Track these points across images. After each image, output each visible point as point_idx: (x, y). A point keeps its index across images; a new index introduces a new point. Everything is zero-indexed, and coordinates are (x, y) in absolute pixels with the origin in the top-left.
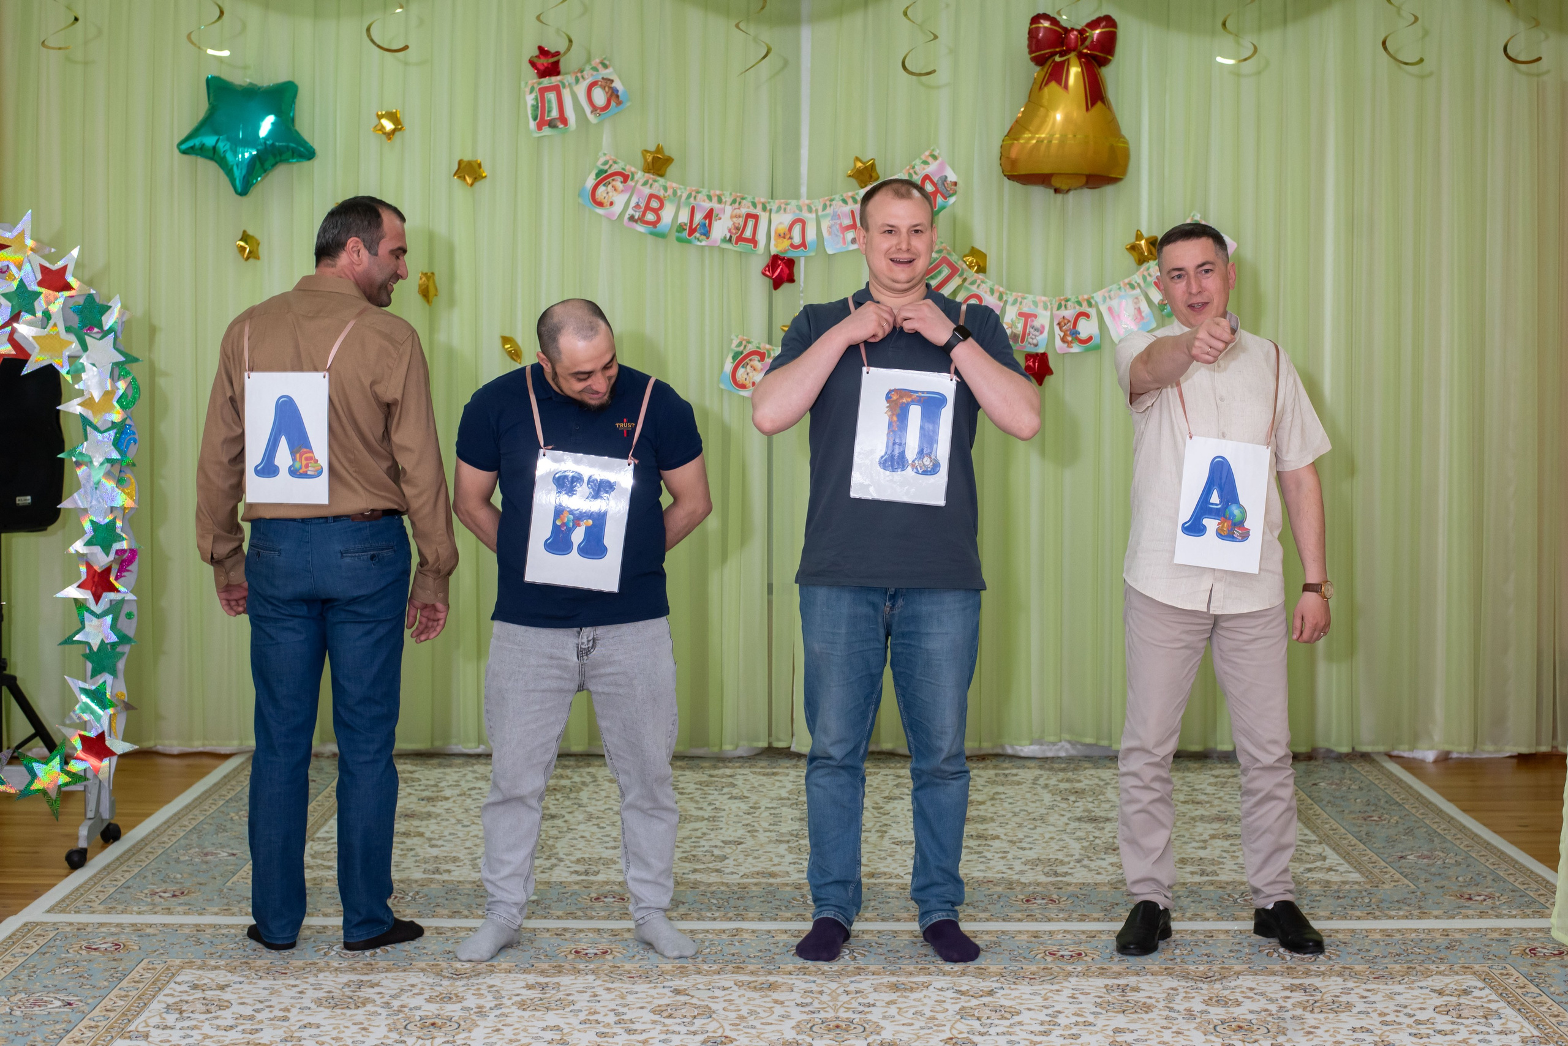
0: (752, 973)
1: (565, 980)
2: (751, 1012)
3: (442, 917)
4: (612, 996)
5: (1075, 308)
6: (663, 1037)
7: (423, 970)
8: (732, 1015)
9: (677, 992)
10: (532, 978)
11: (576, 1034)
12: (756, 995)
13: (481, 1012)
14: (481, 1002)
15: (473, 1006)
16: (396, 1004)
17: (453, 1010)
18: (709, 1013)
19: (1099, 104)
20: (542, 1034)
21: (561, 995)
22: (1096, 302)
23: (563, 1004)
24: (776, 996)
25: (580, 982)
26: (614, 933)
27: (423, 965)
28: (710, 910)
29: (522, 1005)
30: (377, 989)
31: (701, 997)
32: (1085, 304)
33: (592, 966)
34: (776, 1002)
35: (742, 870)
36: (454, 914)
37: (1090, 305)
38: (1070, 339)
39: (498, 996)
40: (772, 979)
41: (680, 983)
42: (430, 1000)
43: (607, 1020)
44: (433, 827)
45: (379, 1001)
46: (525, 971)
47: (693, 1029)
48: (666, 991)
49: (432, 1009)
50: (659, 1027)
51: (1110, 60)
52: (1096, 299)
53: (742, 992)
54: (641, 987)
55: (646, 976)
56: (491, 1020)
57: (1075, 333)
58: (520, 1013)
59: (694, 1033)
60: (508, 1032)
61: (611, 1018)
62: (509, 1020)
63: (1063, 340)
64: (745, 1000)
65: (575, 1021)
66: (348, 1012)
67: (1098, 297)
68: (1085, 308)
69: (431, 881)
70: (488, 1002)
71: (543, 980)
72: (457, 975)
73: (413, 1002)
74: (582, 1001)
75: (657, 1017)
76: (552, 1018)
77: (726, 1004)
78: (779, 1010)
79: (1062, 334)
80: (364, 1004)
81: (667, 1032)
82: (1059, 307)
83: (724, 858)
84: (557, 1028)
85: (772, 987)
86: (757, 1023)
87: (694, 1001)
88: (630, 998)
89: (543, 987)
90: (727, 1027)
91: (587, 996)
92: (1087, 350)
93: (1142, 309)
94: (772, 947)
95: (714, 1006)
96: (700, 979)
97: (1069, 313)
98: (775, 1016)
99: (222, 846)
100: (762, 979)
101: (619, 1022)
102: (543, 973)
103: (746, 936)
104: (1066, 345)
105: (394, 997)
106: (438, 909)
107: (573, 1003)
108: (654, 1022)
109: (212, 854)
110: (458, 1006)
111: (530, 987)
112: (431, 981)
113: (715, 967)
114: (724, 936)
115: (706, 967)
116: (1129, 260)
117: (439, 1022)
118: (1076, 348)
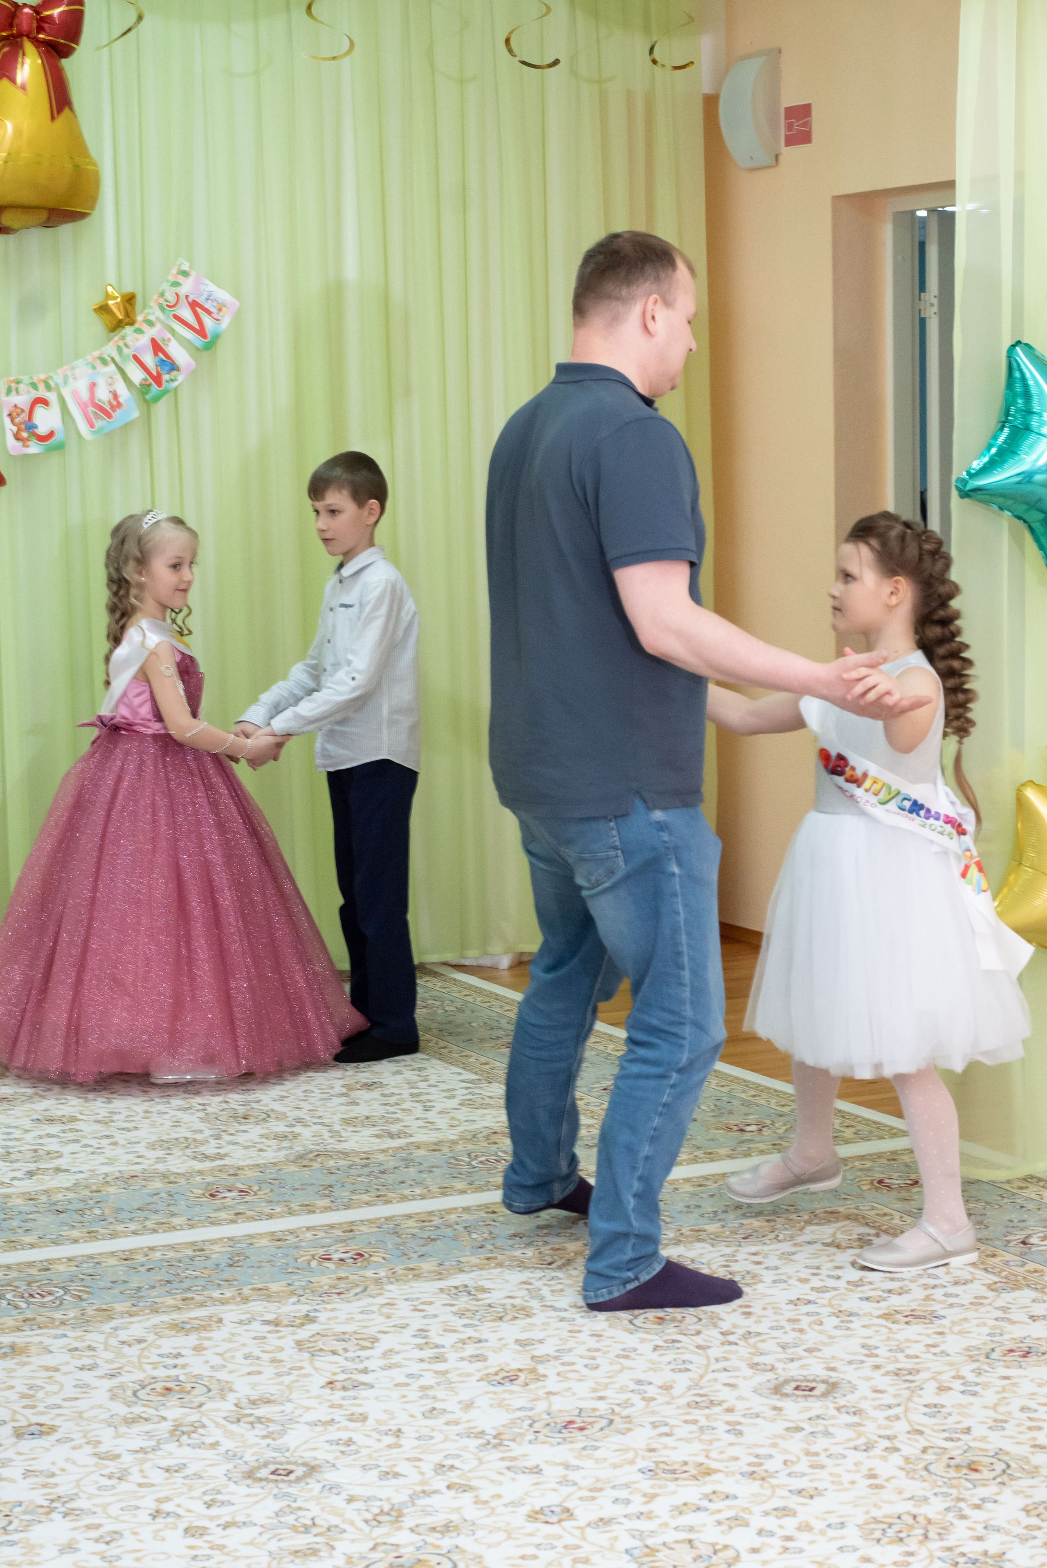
5: (29, 392)
19: (66, 111)
22: (57, 384)
32: (41, 386)
37: (48, 388)
38: (25, 435)
51: (74, 49)
52: (55, 377)
57: (31, 427)
63: (17, 437)
67: (57, 378)
68: (43, 393)
79: (15, 429)
82: (9, 391)
92: (50, 450)
93: (119, 393)
97: (23, 400)
104: (20, 444)
116: (96, 326)
118: (34, 448)
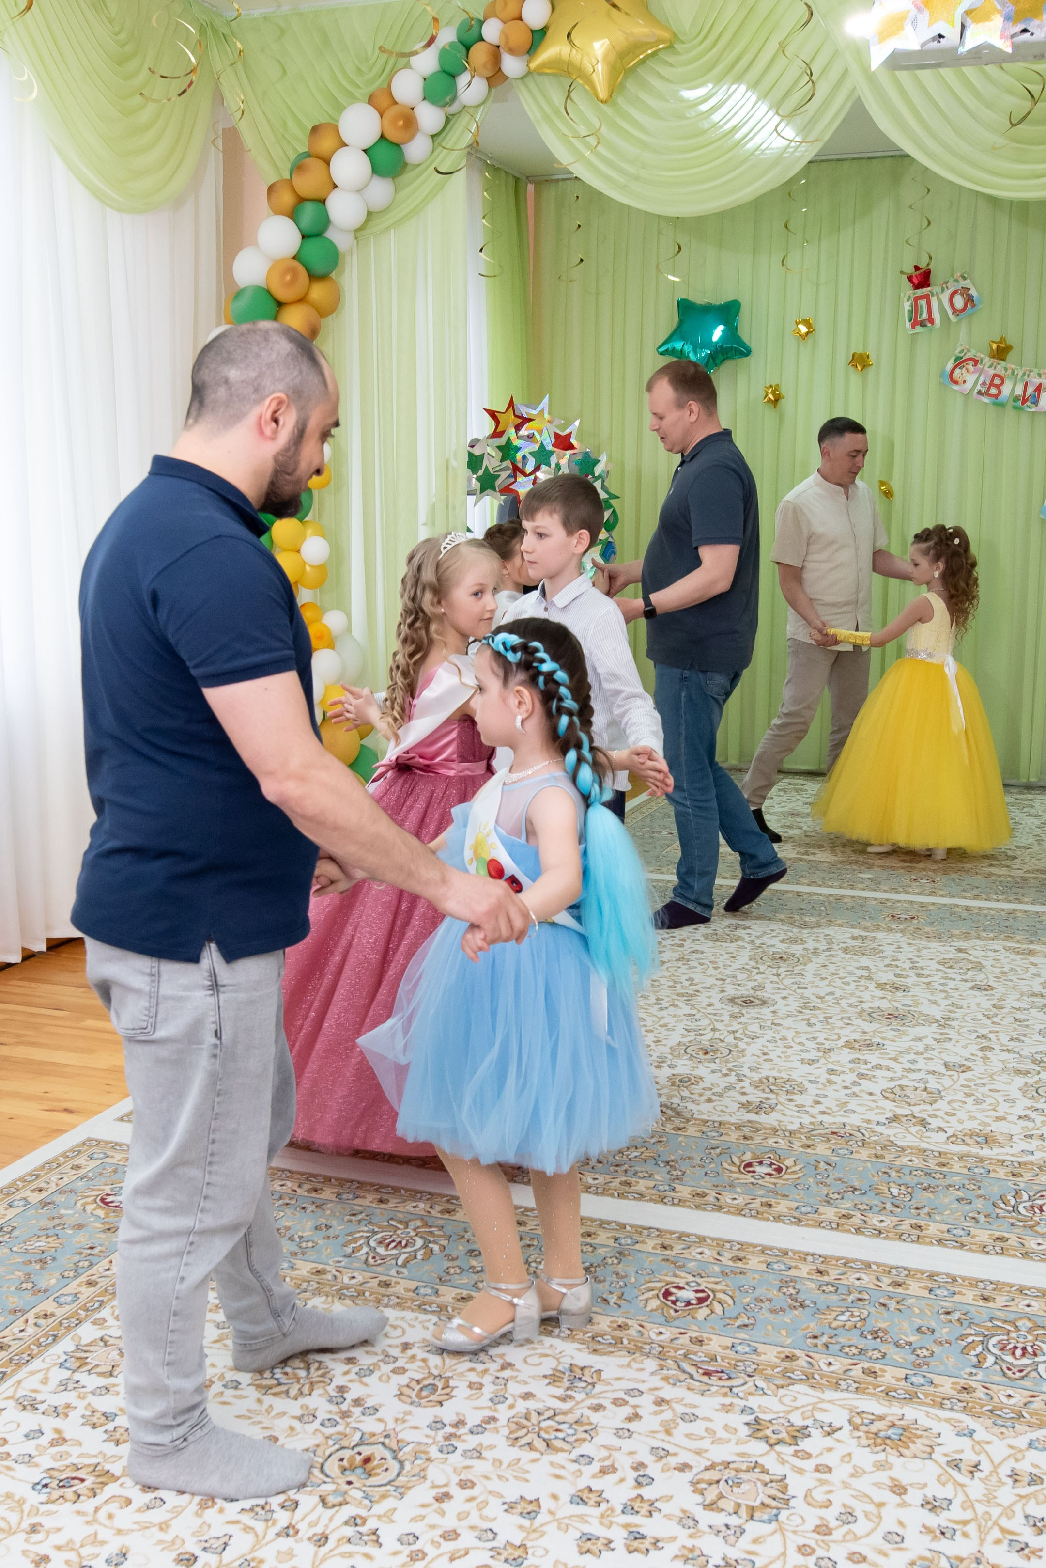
0: (1018, 941)
1: (880, 935)
2: (1011, 970)
3: (803, 884)
4: (911, 949)
6: (943, 981)
7: (781, 920)
8: (998, 970)
9: (960, 950)
10: (856, 932)
11: (880, 974)
12: (1018, 957)
13: (816, 952)
14: (817, 945)
15: (811, 948)
16: (758, 942)
17: (797, 949)
18: (979, 967)
20: (856, 971)
21: (874, 945)
23: (875, 952)
24: (1032, 959)
25: (891, 937)
26: (922, 905)
27: (782, 917)
28: (996, 894)
29: (846, 950)
30: (748, 931)
31: (977, 954)
33: (901, 927)
34: (1032, 964)
35: (1026, 868)
36: (813, 883)
39: (830, 942)
40: (1032, 947)
41: (962, 944)
42: (782, 941)
43: (904, 966)
44: (810, 823)
45: (747, 939)
46: (853, 927)
47: (965, 977)
48: (952, 949)
49: (783, 947)
50: (941, 974)
53: (1008, 954)
54: (934, 945)
55: (939, 937)
56: (822, 959)
58: (844, 955)
59: (966, 981)
60: (832, 968)
61: (908, 965)
62: (834, 960)
64: (1008, 959)
65: (881, 965)
66: (725, 945)
69: (801, 860)
70: (822, 946)
71: (864, 934)
72: (805, 925)
73: (770, 942)
74: (889, 951)
75: (941, 967)
76: (865, 961)
77: (994, 962)
78: (1033, 970)
80: (736, 940)
81: (946, 978)
83: (1015, 858)
84: (867, 968)
85: (1031, 952)
86: (1014, 978)
87: (971, 958)
88: (924, 952)
89: (863, 939)
90: (991, 979)
91: (893, 948)
94: (1037, 925)
95: (984, 963)
96: (979, 942)
98: (1029, 974)
99: (665, 827)
100: (1025, 946)
101: (912, 968)
102: (866, 929)
103: (1019, 914)
105: (758, 937)
106: (802, 880)
107: (882, 951)
108: (938, 970)
109: (657, 832)
110: (802, 947)
111: (854, 938)
112: (785, 928)
113: (991, 935)
114: (1003, 913)
115: (984, 934)
117: (785, 957)
